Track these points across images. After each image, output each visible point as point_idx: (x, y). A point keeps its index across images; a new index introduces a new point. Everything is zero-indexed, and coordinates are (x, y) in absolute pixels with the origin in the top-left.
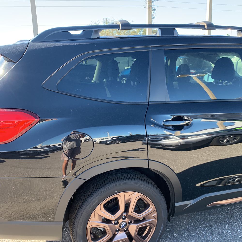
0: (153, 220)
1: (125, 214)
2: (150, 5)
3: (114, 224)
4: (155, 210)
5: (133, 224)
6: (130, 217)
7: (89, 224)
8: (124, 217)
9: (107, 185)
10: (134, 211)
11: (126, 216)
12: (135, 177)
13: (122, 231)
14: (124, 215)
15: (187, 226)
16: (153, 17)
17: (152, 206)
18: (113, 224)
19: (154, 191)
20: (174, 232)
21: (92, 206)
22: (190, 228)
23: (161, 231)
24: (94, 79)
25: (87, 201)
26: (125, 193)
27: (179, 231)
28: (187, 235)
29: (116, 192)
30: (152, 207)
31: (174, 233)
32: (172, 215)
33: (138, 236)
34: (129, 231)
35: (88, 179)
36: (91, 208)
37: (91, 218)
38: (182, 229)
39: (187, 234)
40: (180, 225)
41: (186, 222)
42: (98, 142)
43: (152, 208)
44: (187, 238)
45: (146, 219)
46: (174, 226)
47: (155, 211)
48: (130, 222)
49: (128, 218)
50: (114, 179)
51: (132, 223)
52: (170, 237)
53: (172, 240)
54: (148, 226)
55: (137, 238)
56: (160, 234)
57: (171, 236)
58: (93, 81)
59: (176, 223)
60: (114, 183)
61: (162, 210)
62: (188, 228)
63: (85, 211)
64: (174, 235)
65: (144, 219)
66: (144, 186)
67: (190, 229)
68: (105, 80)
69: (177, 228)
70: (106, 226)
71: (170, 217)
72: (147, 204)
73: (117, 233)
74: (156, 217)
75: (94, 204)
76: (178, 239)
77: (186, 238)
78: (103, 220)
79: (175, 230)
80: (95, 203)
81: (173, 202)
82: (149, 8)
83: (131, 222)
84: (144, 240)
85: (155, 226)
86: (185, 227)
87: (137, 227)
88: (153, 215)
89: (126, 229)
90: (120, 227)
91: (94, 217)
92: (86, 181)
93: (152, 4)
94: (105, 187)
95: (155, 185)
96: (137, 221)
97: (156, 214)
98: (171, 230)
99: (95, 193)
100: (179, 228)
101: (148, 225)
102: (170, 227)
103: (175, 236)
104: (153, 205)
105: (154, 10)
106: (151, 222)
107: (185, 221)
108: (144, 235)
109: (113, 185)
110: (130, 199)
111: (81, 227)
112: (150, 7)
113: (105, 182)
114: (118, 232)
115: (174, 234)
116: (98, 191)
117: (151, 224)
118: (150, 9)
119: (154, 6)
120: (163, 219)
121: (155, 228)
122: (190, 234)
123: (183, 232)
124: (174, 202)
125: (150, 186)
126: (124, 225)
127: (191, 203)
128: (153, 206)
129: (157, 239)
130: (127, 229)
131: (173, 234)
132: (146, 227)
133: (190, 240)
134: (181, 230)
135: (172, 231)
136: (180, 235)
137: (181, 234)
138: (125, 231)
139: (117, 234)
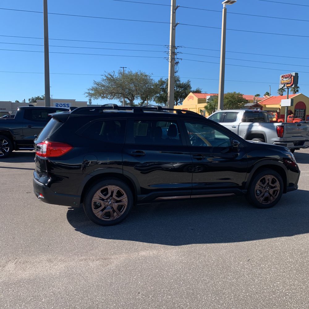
1: (111, 197)
2: (173, 57)
4: (127, 197)
6: (114, 199)
7: (93, 200)
8: (110, 199)
10: (116, 196)
13: (109, 206)
16: (175, 71)
18: (105, 202)
24: (101, 133)
26: (111, 186)
29: (107, 185)
34: (113, 207)
37: (94, 197)
42: (100, 163)
43: (125, 196)
51: (115, 202)
55: (117, 211)
58: (100, 134)
65: (121, 201)
68: (107, 134)
70: (102, 202)
71: (135, 203)
72: (122, 193)
74: (127, 201)
78: (100, 198)
82: (171, 60)
87: (117, 205)
91: (96, 196)
92: (93, 177)
93: (175, 57)
96: (117, 202)
97: (127, 199)
104: (125, 194)
105: (177, 63)
108: (121, 211)
110: (113, 190)
112: (173, 59)
117: (124, 204)
118: (173, 62)
119: (177, 58)
121: (126, 207)
124: (137, 194)
127: (145, 196)
139: (107, 207)
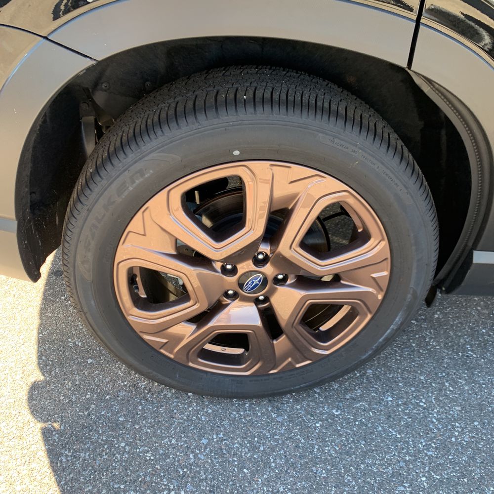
0: (370, 290)
1: (265, 248)
3: (219, 270)
4: (386, 259)
5: (291, 286)
7: (122, 252)
8: (261, 257)
9: (201, 117)
10: (303, 245)
11: (269, 254)
12: (334, 107)
13: (245, 299)
14: (259, 250)
15: (478, 326)
17: (377, 242)
18: (216, 271)
19: (405, 186)
20: (430, 333)
21: (131, 189)
22: (490, 335)
23: (389, 331)
25: (112, 164)
26: (274, 168)
27: (450, 337)
28: (472, 356)
29: (237, 153)
30: (378, 247)
31: (432, 338)
32: (444, 289)
33: (301, 328)
34: (271, 304)
35: (99, 59)
36: (126, 193)
37: (131, 234)
38: (460, 331)
39: (472, 351)
40: (458, 318)
41: (479, 313)
44: (472, 363)
45: (342, 282)
46: (436, 316)
47: (385, 262)
48: (280, 277)
49: (274, 264)
50: (238, 96)
51: (289, 282)
52: (414, 345)
53: (417, 359)
54: (345, 306)
55: (295, 332)
56: (381, 340)
57: (417, 345)
59: (446, 308)
60: (232, 110)
61: (415, 265)
62: (483, 334)
63: (102, 201)
64: (428, 344)
65: (337, 279)
66: (366, 155)
67: (486, 337)
69: (445, 325)
70: (188, 273)
71: (436, 292)
72: (360, 231)
73: (229, 301)
74: (384, 285)
75: (137, 182)
76: (439, 361)
77: (465, 363)
78: (177, 248)
79: (435, 329)
80: (141, 180)
81: (466, 246)
83: (285, 279)
84: (322, 344)
85: (370, 312)
86: (471, 329)
87: (304, 299)
88: (374, 275)
89: (261, 298)
90: (241, 286)
91: (143, 233)
92: (93, 66)
94: (191, 119)
95: (416, 164)
97: (386, 273)
98: (424, 325)
99: (146, 138)
100: (452, 326)
101: (348, 304)
102: (420, 315)
103: (433, 346)
104: (383, 239)
106: (360, 296)
107: (477, 310)
108: (323, 328)
109: (228, 119)
110: (293, 197)
111: (90, 256)
113: (197, 103)
114: (234, 300)
115: (429, 342)
116: (159, 133)
117: (359, 302)
120: (409, 296)
121: (369, 316)
122: (486, 353)
123: (462, 340)
124: (470, 244)
125: (392, 162)
126: (256, 282)
128: (385, 243)
129: (366, 352)
130: (266, 299)
131: (427, 340)
132: (336, 308)
133: (480, 372)
134: (457, 335)
135: (426, 329)
136: (447, 349)
137: (453, 346)
138: (257, 301)
139: (227, 305)
